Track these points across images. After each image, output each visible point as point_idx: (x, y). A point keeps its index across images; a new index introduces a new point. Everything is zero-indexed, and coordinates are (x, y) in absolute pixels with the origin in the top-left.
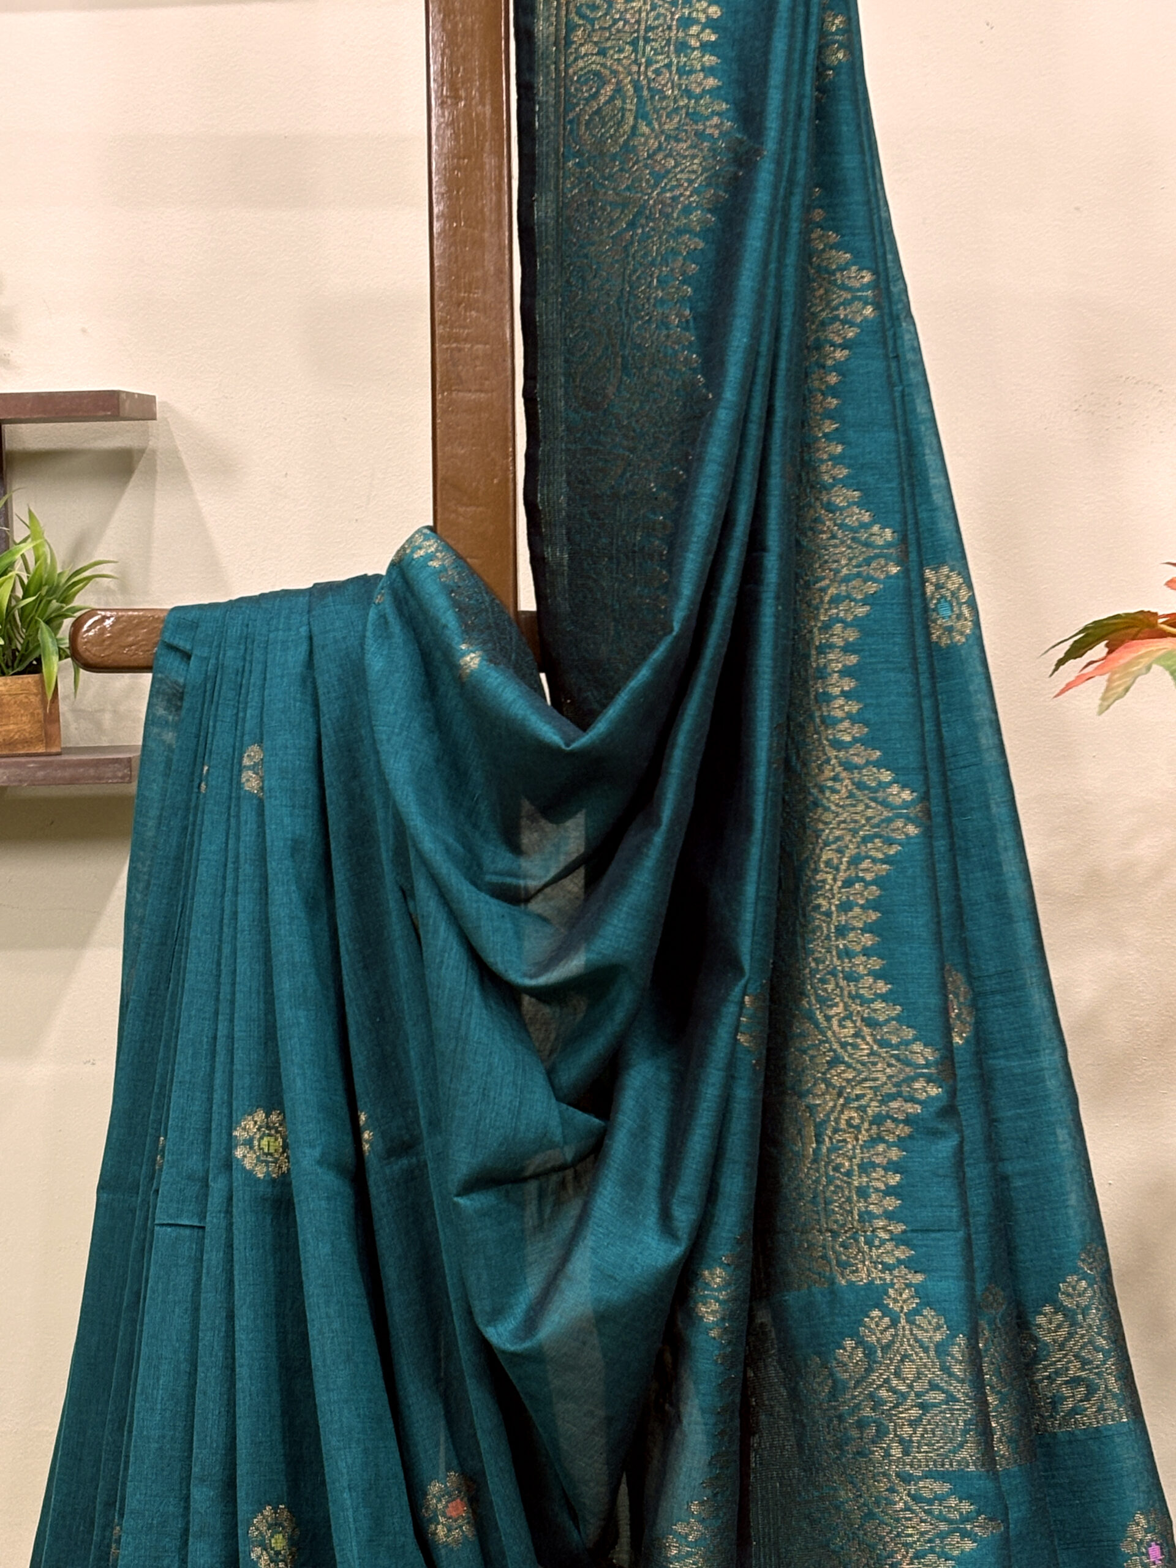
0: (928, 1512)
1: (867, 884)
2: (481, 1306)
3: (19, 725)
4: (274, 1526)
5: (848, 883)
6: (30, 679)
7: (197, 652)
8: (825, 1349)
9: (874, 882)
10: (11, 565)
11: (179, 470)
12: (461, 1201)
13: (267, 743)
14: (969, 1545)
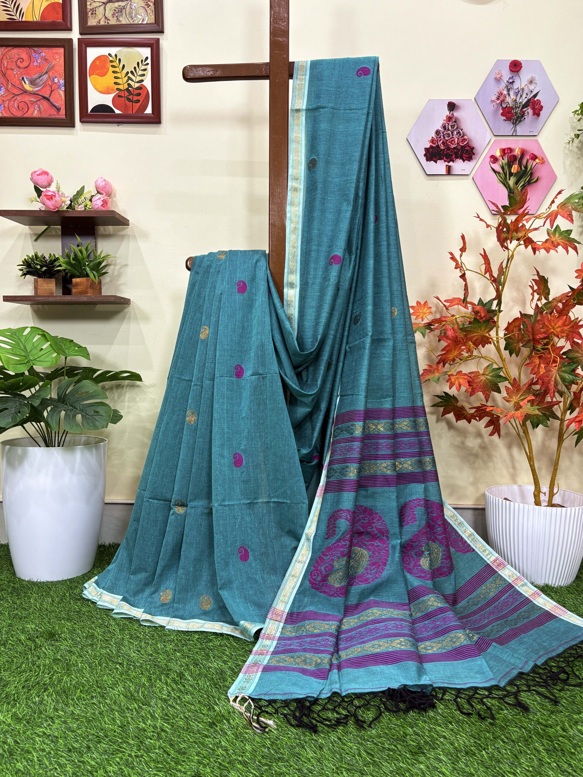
11: (135, 238)
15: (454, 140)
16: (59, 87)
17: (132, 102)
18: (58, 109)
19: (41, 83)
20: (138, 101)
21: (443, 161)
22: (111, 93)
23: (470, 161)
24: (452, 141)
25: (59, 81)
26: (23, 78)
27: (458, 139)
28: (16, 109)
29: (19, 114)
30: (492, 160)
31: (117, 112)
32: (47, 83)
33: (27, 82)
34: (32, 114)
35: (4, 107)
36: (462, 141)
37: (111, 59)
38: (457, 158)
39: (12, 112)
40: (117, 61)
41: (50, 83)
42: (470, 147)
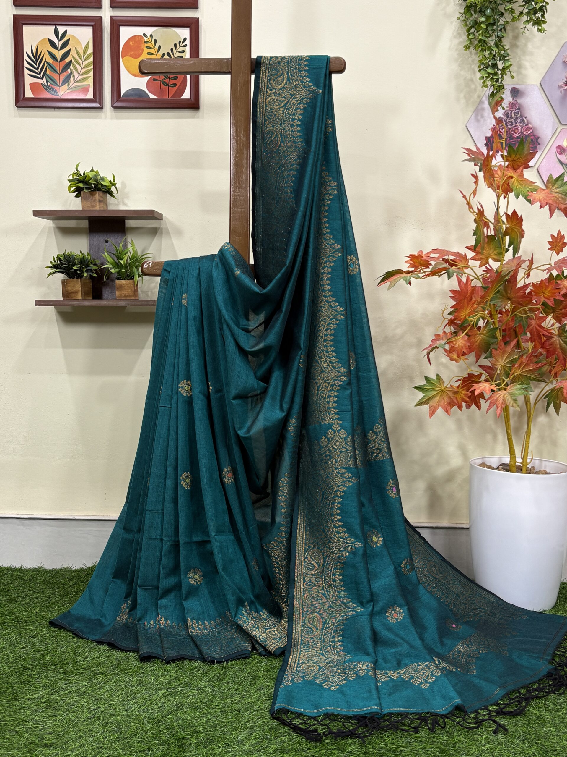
0: (341, 476)
1: (331, 330)
2: (237, 426)
3: (128, 292)
4: (187, 477)
5: (327, 330)
6: (131, 281)
7: (172, 271)
8: (318, 439)
9: (333, 329)
10: (127, 253)
11: (168, 233)
12: (233, 401)
13: (188, 293)
14: (350, 484)
15: (517, 129)
17: (169, 86)
20: (176, 85)
24: (515, 130)
27: (522, 127)
30: (559, 150)
31: (152, 96)
36: (526, 130)
37: (146, 39)
40: (153, 42)
42: (534, 136)
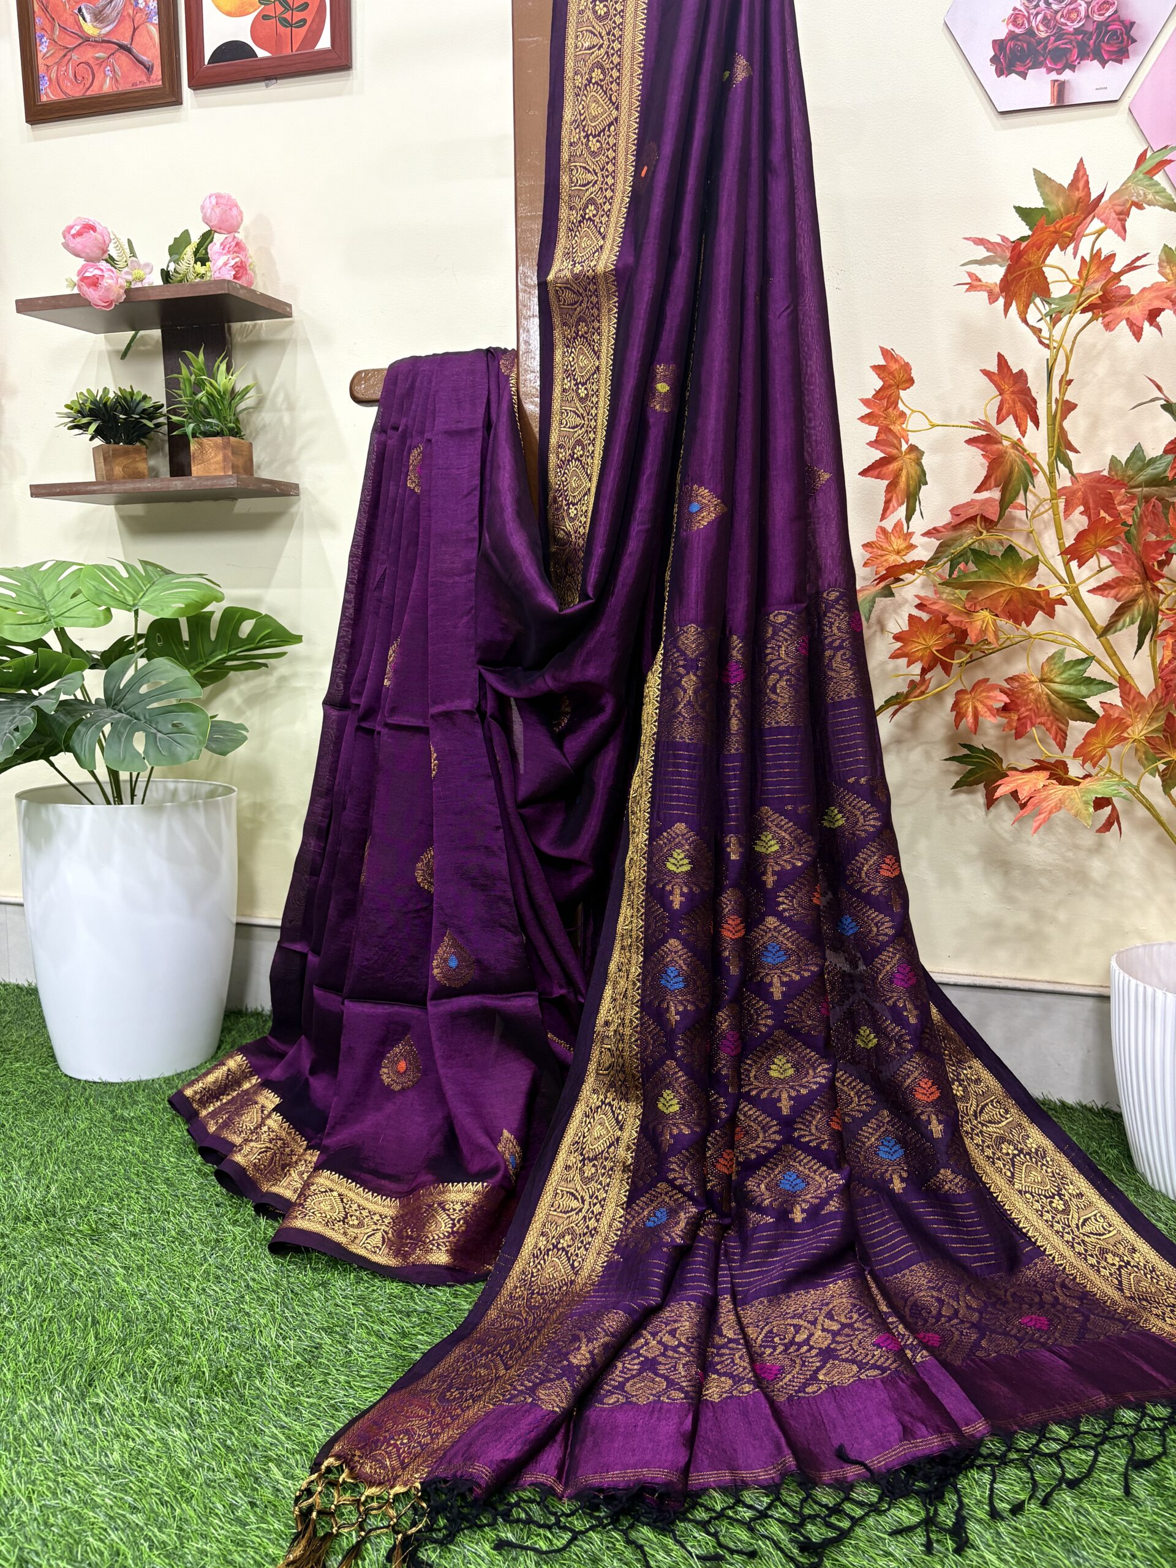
15: (1076, 10)
16: (148, 18)
17: (291, 25)
18: (148, 69)
19: (115, 14)
20: (305, 21)
21: (1043, 70)
22: (249, 13)
23: (1120, 62)
24: (1069, 12)
25: (147, 5)
26: (80, 10)
28: (71, 81)
29: (75, 92)
31: (261, 53)
32: (125, 14)
33: (88, 17)
34: (101, 87)
35: (50, 80)
36: (1100, 8)
38: (1083, 56)
39: (64, 88)
41: (131, 11)
42: (1122, 22)
